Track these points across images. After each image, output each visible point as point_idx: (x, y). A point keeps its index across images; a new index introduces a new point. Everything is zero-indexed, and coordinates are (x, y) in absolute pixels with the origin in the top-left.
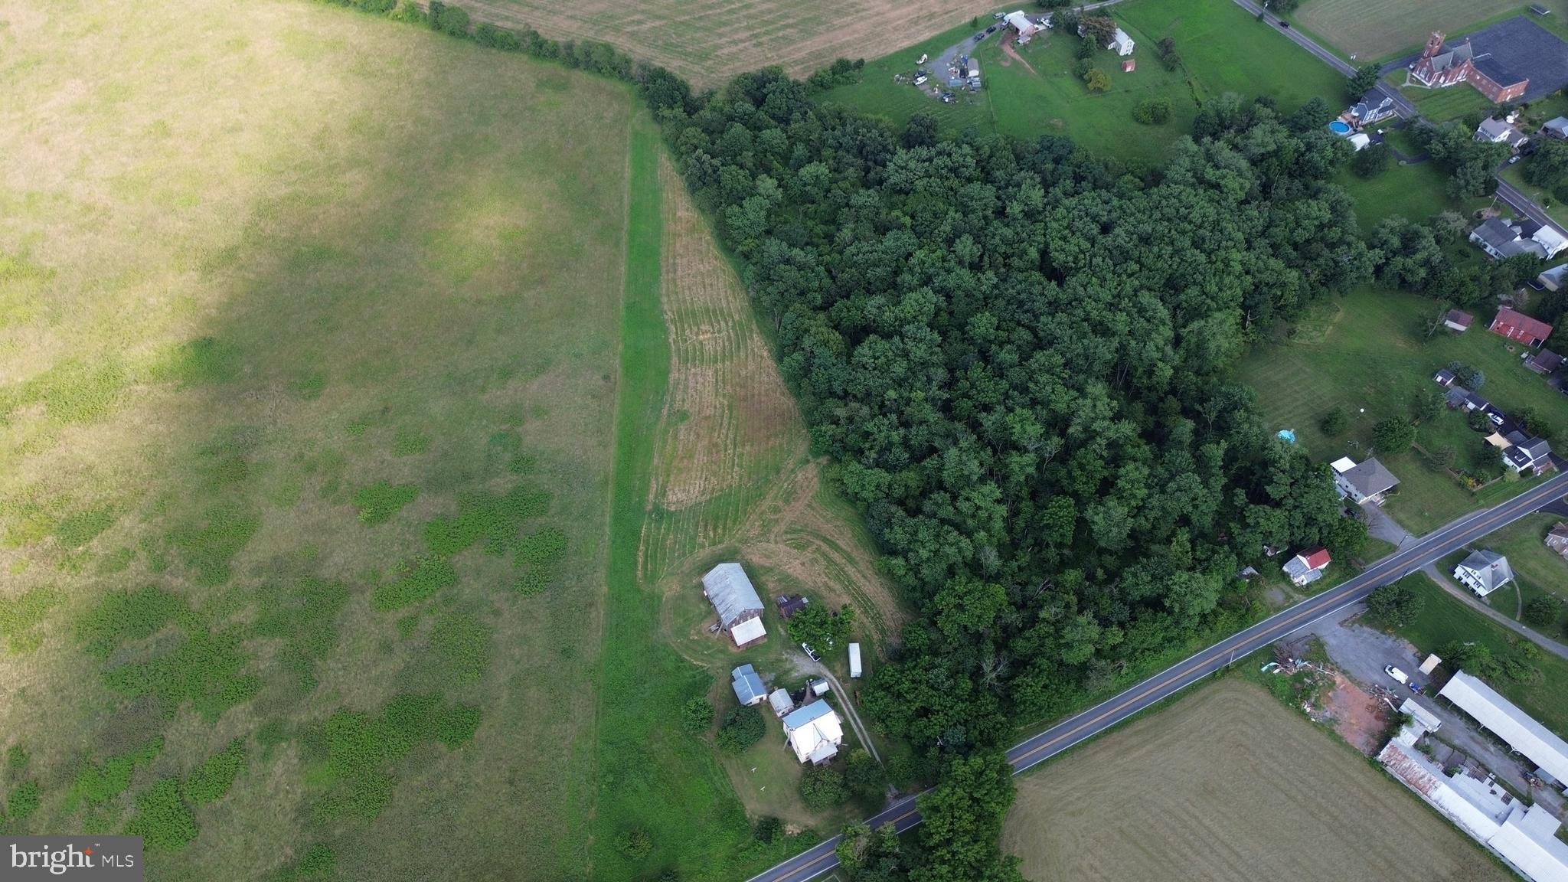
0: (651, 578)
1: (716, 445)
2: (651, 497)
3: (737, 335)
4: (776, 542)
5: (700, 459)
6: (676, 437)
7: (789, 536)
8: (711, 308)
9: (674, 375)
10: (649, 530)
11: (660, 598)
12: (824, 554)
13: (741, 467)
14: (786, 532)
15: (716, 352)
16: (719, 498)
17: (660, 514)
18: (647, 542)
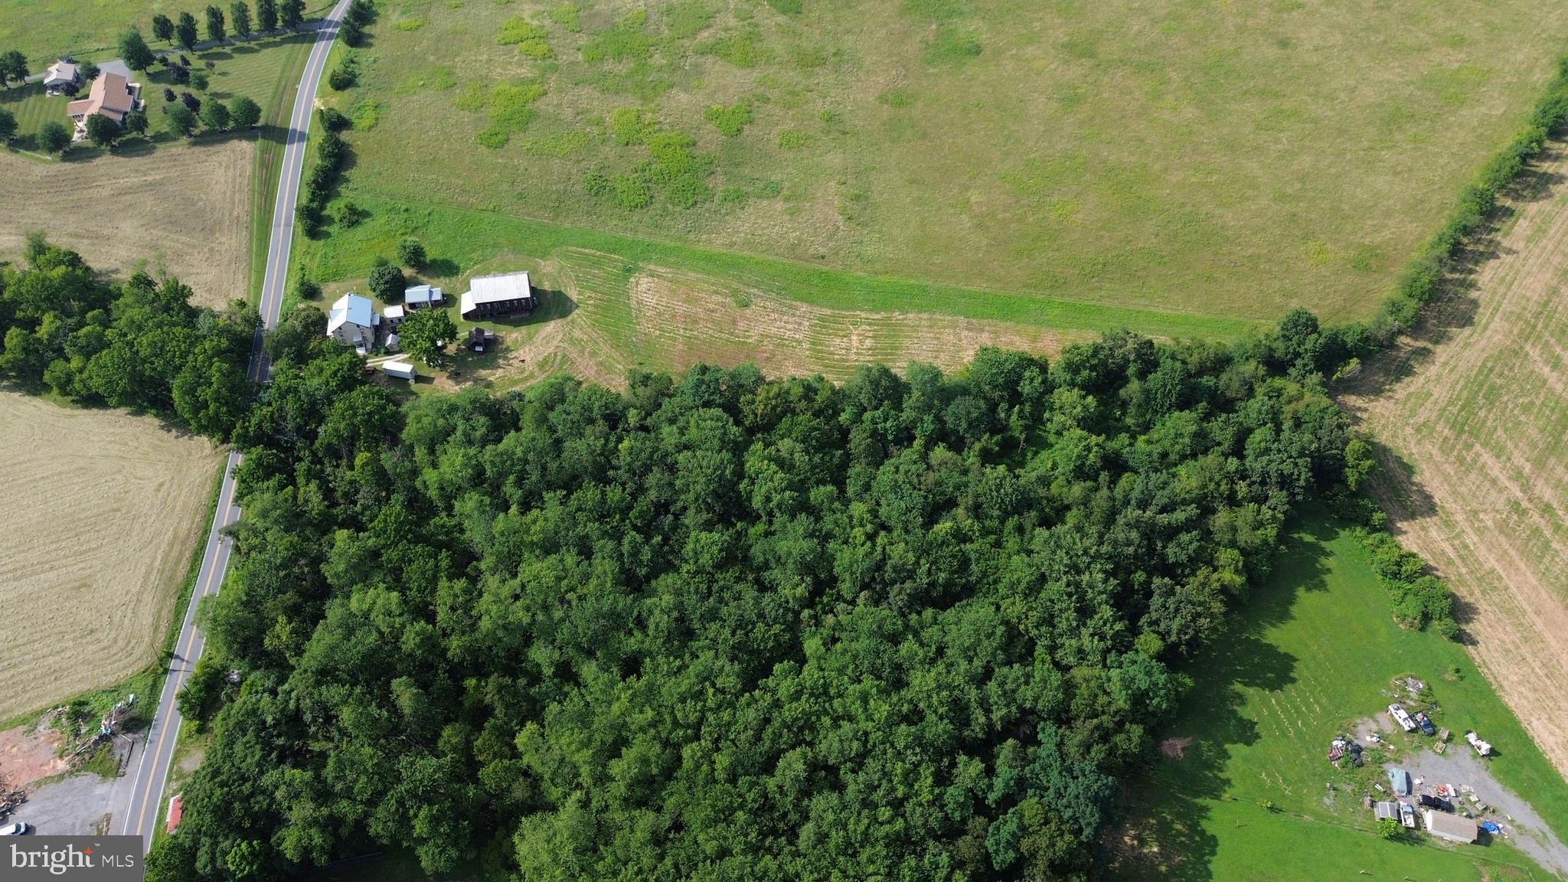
0: (566, 256)
1: (696, 322)
2: (652, 267)
3: (848, 367)
4: (557, 347)
5: (682, 308)
6: (716, 292)
7: (559, 358)
8: (899, 352)
9: (804, 307)
10: (617, 261)
11: (542, 258)
12: (526, 379)
13: (660, 336)
14: (564, 356)
15: (829, 346)
16: (629, 314)
17: (629, 271)
18: (604, 257)
